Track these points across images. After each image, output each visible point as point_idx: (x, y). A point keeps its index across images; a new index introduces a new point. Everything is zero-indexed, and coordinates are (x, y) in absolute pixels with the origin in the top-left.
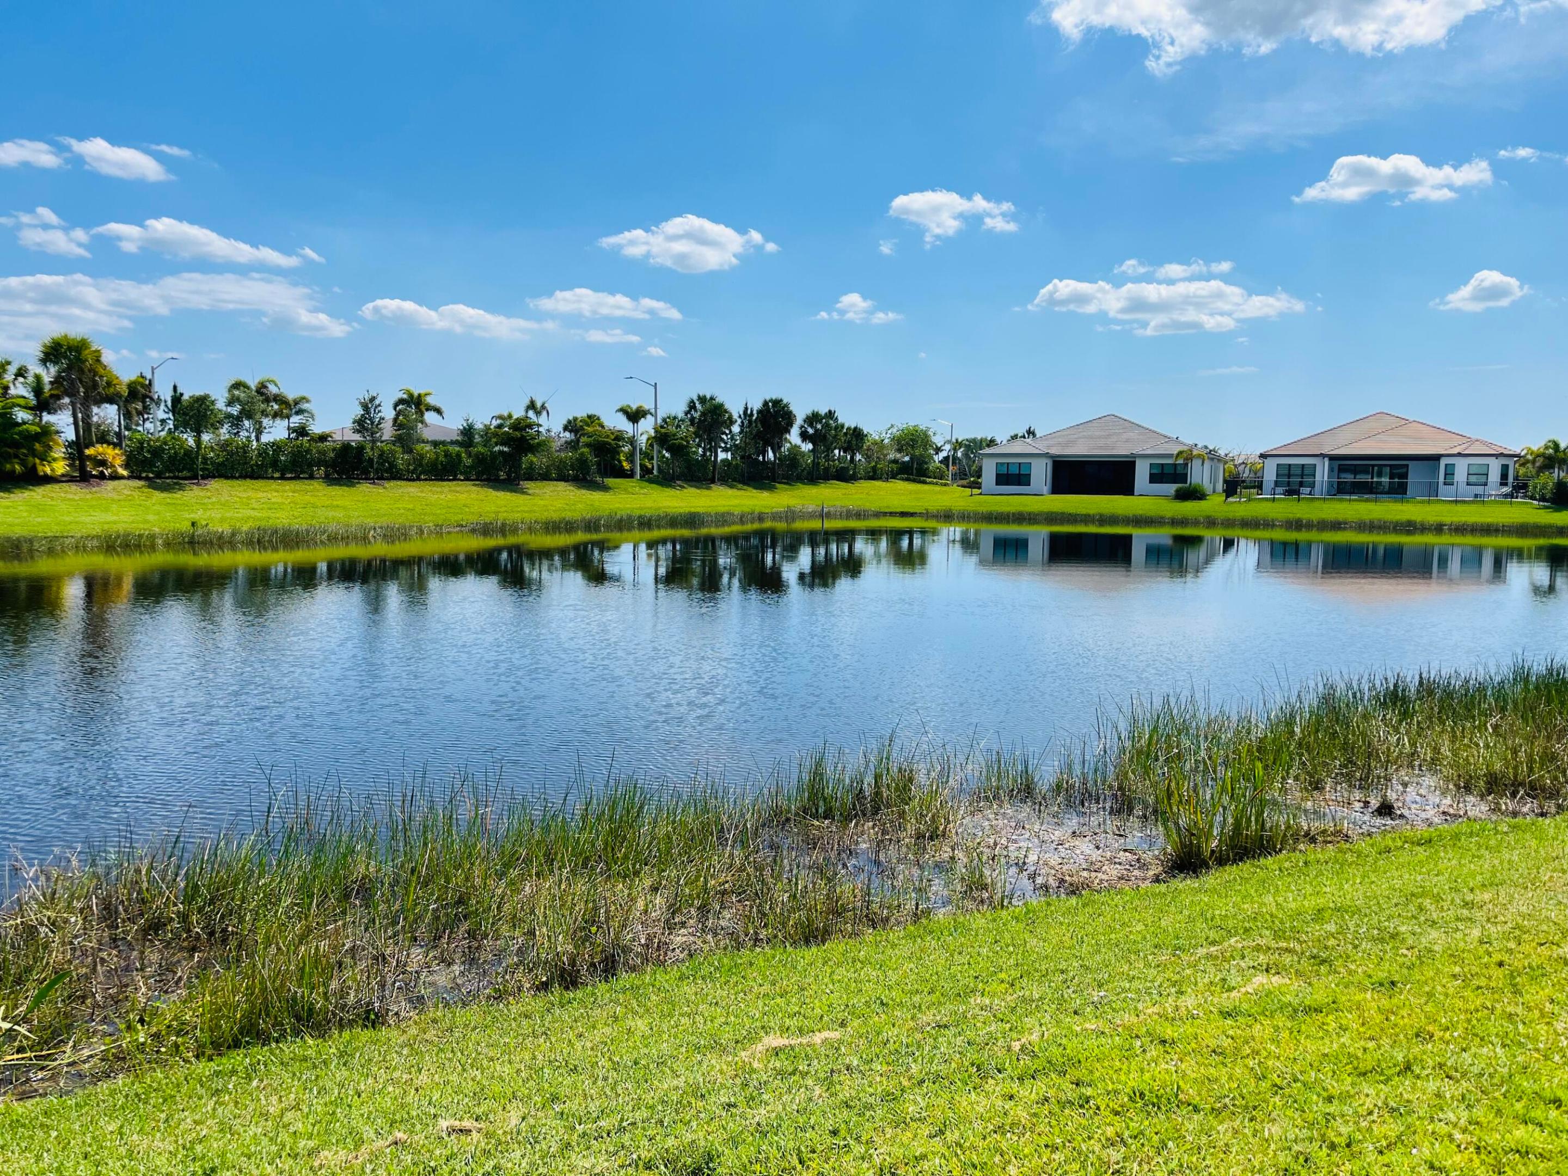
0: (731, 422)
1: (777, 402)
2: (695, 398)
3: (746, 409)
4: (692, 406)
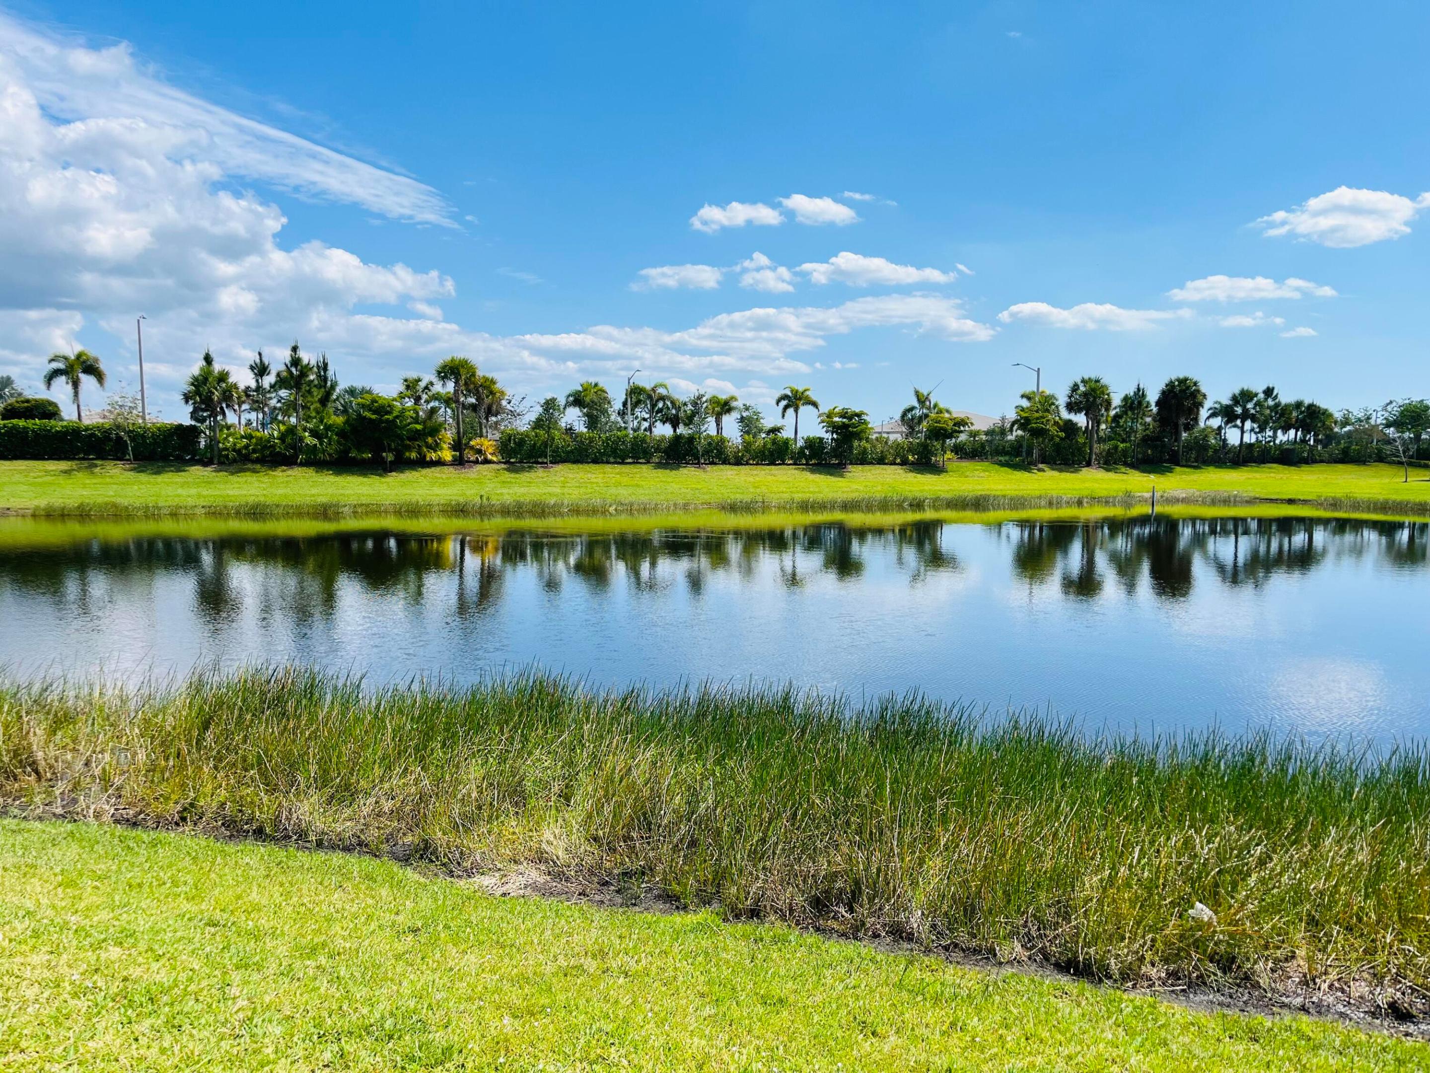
0: (1108, 403)
1: (1183, 381)
2: (1079, 381)
3: (1139, 389)
4: (1075, 388)
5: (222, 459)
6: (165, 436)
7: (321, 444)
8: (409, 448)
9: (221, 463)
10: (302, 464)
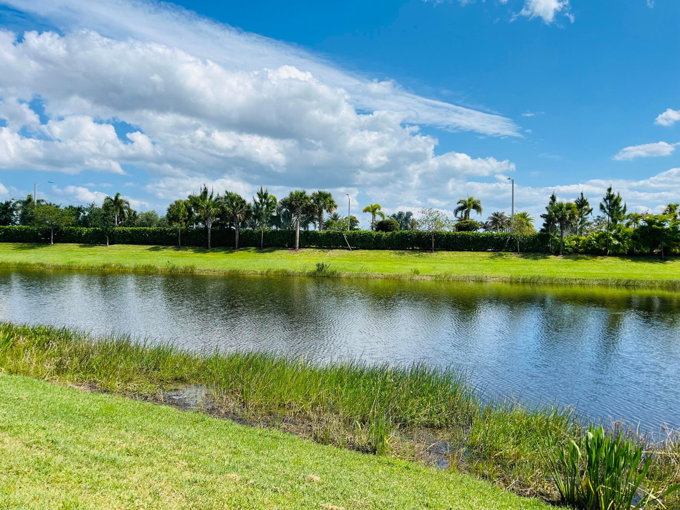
5: (564, 252)
6: (534, 239)
7: (623, 243)
8: (674, 246)
9: (564, 254)
10: (610, 255)
